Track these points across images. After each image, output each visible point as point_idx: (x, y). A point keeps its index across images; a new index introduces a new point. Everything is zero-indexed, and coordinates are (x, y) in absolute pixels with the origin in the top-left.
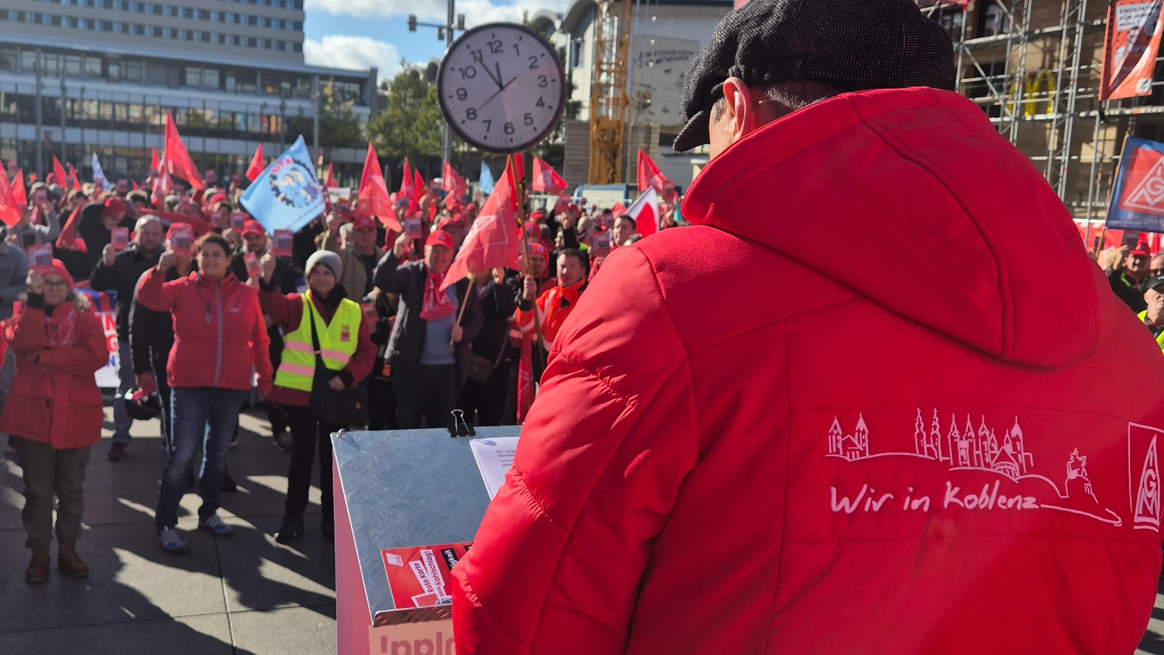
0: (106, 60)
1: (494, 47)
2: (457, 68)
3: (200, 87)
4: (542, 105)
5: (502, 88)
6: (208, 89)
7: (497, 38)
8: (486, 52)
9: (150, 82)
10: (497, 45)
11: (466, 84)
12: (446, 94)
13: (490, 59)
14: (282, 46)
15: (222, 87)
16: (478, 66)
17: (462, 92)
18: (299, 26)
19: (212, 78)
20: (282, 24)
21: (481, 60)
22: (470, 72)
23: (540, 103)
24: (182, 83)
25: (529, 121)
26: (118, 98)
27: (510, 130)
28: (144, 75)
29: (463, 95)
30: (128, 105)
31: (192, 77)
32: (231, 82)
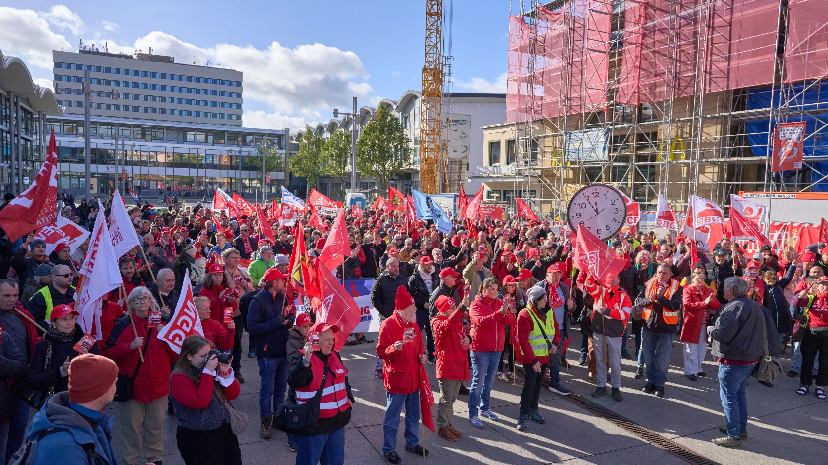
0: (144, 129)
1: (595, 195)
2: (577, 204)
3: (195, 142)
4: (615, 221)
5: (597, 212)
6: (199, 143)
7: (597, 191)
8: (592, 197)
9: (169, 140)
10: (597, 194)
11: (581, 211)
12: (571, 215)
13: (593, 200)
14: (230, 117)
15: (206, 141)
16: (587, 203)
17: (579, 214)
18: (239, 106)
19: (201, 137)
20: (230, 105)
21: (589, 200)
22: (583, 206)
23: (614, 220)
24: (185, 140)
25: (608, 228)
26: (151, 149)
27: (599, 232)
28: (165, 137)
29: (579, 215)
30: (156, 153)
31: (190, 136)
32: (211, 139)
